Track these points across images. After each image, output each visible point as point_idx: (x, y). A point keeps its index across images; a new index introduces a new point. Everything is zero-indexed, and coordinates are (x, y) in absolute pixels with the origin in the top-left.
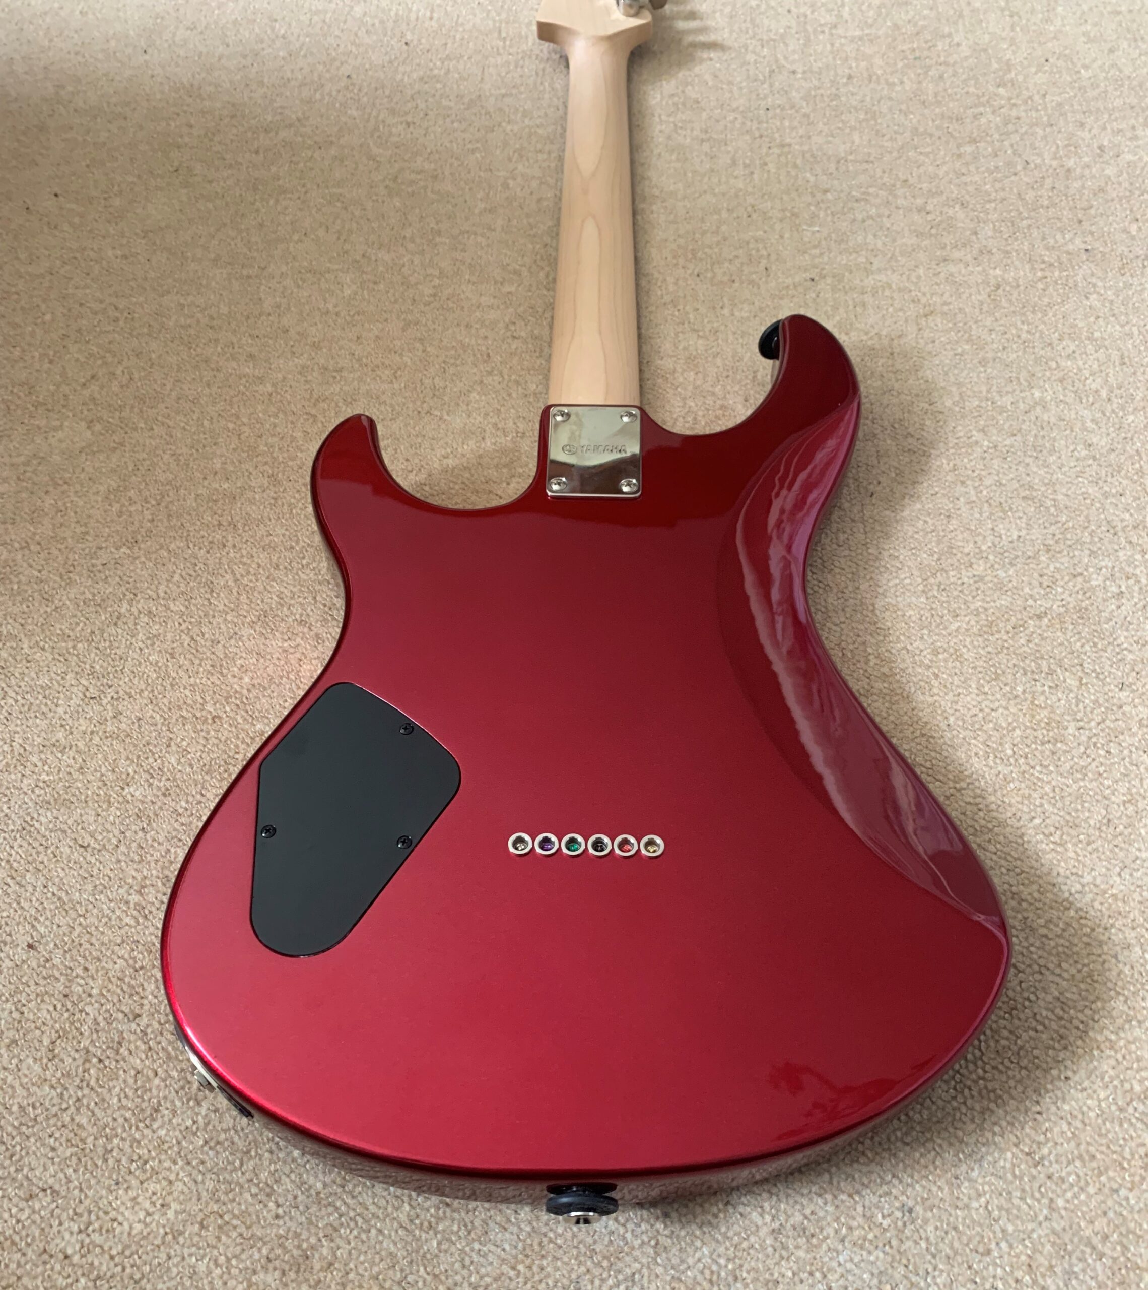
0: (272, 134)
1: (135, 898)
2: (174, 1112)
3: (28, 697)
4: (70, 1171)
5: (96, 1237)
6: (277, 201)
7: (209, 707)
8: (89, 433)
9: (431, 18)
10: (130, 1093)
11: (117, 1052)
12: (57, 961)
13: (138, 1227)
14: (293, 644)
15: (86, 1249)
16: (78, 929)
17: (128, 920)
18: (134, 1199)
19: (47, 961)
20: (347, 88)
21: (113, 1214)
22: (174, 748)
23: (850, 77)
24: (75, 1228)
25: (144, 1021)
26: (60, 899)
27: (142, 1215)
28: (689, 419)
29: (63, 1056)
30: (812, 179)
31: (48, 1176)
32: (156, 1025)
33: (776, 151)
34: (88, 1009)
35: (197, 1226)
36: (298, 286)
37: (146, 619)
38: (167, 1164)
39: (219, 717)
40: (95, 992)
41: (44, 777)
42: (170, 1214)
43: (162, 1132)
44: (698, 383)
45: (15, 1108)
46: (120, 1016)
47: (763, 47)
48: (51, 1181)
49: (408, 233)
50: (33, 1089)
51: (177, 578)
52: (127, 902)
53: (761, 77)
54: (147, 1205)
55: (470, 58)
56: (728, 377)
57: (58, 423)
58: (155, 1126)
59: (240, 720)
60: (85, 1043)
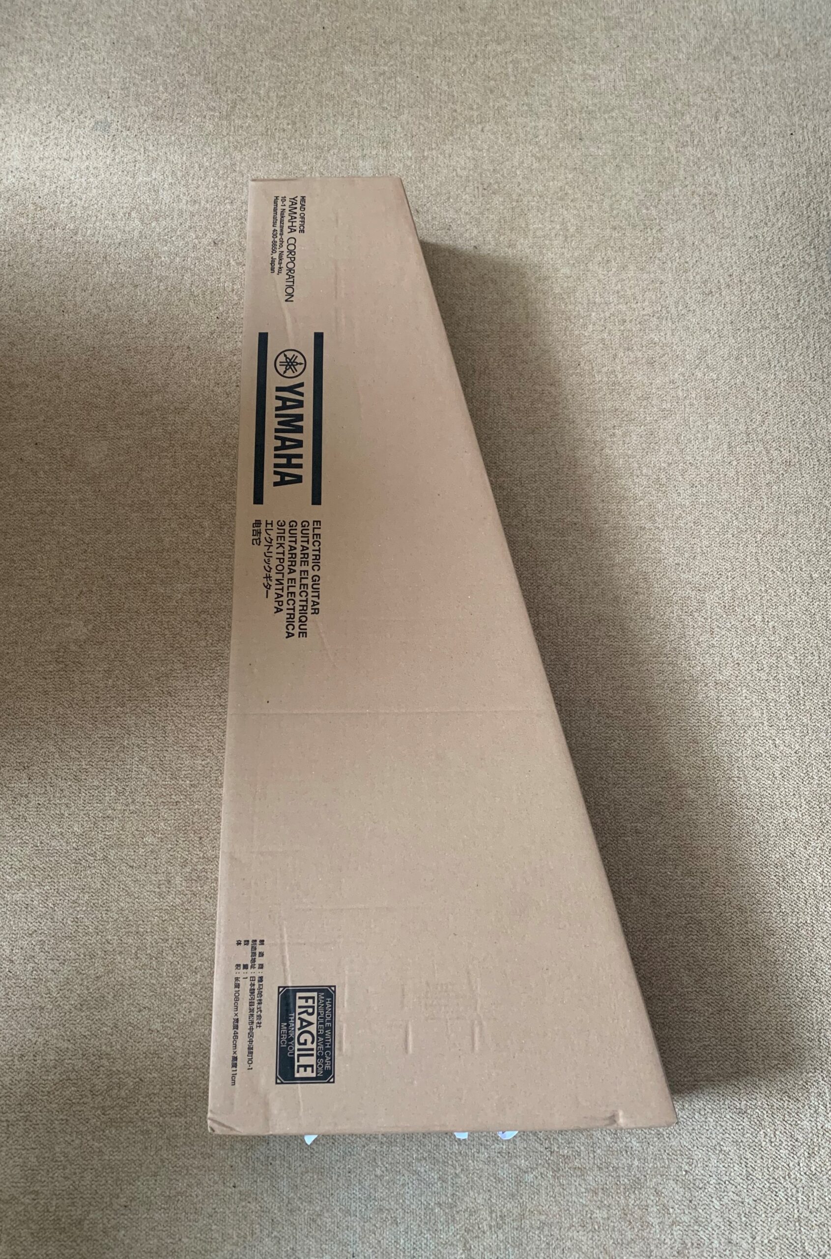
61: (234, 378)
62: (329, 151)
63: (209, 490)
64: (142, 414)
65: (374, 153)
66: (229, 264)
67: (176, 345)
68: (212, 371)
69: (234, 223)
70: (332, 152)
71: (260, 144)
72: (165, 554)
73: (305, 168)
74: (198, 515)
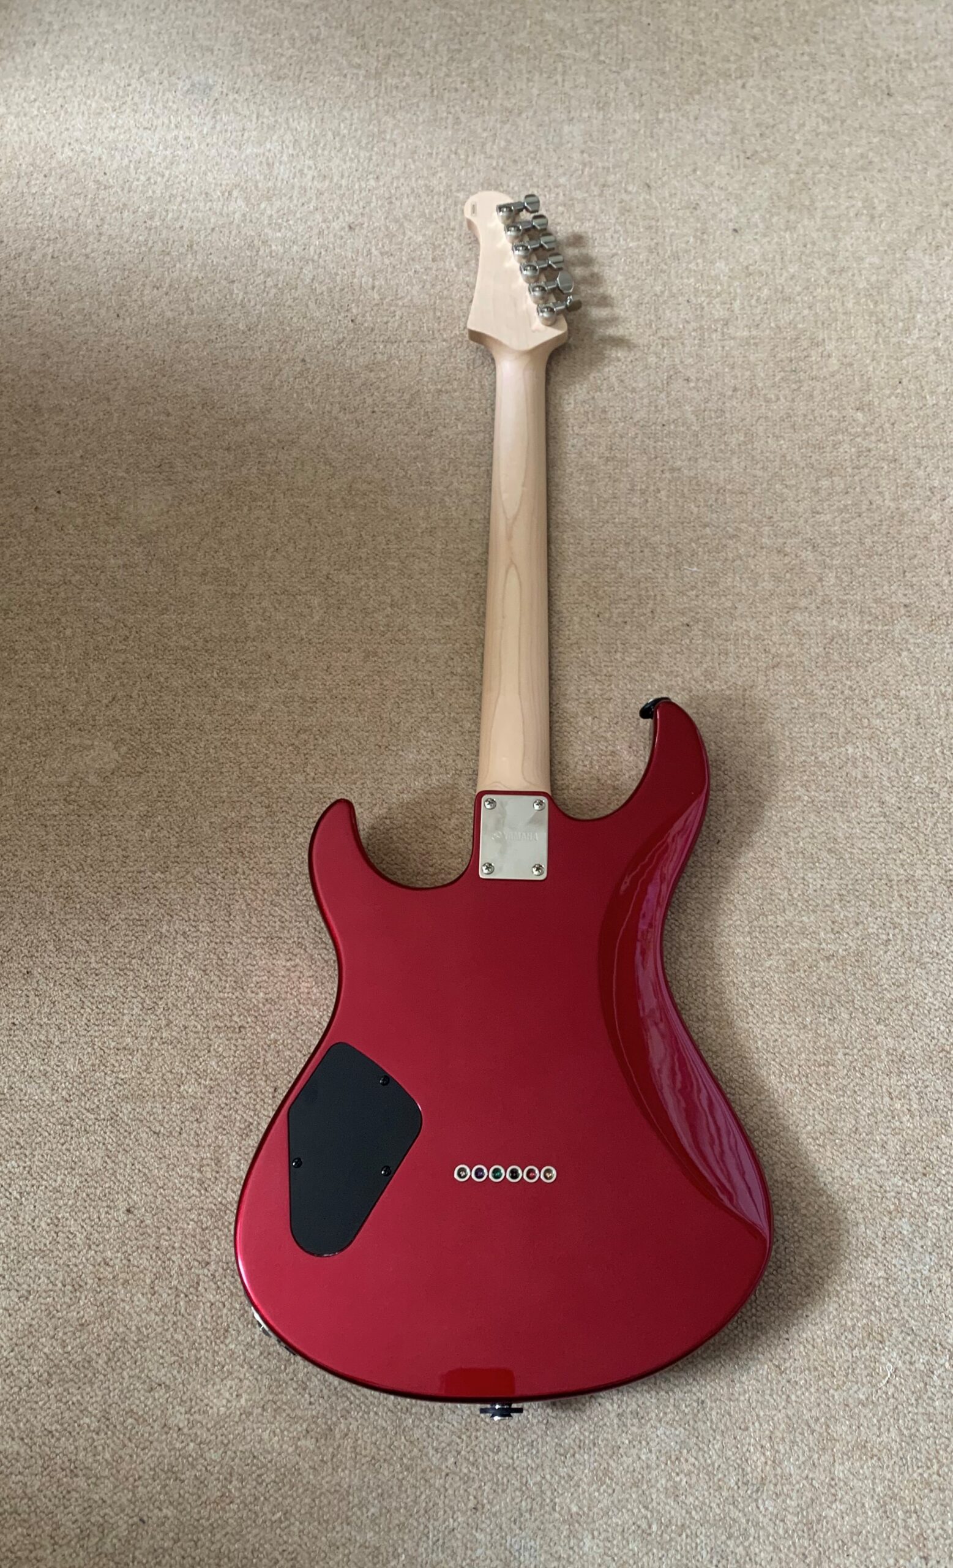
0: (240, 427)
1: (197, 1175)
2: (239, 1332)
3: (100, 1006)
4: (175, 1372)
5: (197, 1416)
6: (250, 509)
7: (235, 1018)
8: (115, 755)
9: (373, 288)
10: (209, 1319)
11: (197, 1289)
12: (148, 1222)
13: (223, 1410)
14: (293, 963)
15: (192, 1425)
16: (160, 1198)
17: (194, 1192)
18: (219, 1391)
19: (142, 1222)
20: (301, 373)
21: (206, 1401)
22: (213, 1053)
23: (735, 390)
24: (183, 1410)
25: (213, 1267)
26: (145, 1174)
27: (224, 1402)
28: (587, 763)
29: (161, 1291)
30: (695, 510)
31: (161, 1375)
32: (220, 1270)
33: (667, 475)
34: (174, 1258)
35: (260, 1410)
36: (276, 609)
37: (182, 939)
38: (238, 1367)
39: (244, 1028)
40: (177, 1245)
41: (121, 1075)
42: (243, 1401)
43: (232, 1346)
44: (595, 728)
45: (134, 1328)
46: (196, 1263)
47: (663, 346)
48: (163, 1379)
49: (363, 553)
50: (144, 1316)
51: (202, 901)
52: (192, 1178)
53: (659, 385)
54: (227, 1395)
55: (409, 342)
56: (617, 723)
57: (90, 742)
58: (227, 1341)
59: (259, 1030)
60: (174, 1283)
61: (369, 401)
62: (520, 114)
63: (322, 554)
64: (228, 449)
65: (585, 115)
66: (369, 252)
67: (285, 357)
68: (336, 392)
69: (380, 203)
70: (524, 116)
71: (421, 107)
72: (249, 643)
73: (485, 135)
74: (304, 589)
